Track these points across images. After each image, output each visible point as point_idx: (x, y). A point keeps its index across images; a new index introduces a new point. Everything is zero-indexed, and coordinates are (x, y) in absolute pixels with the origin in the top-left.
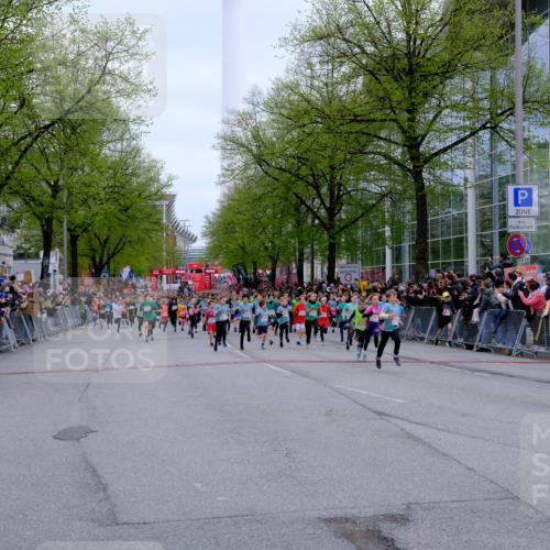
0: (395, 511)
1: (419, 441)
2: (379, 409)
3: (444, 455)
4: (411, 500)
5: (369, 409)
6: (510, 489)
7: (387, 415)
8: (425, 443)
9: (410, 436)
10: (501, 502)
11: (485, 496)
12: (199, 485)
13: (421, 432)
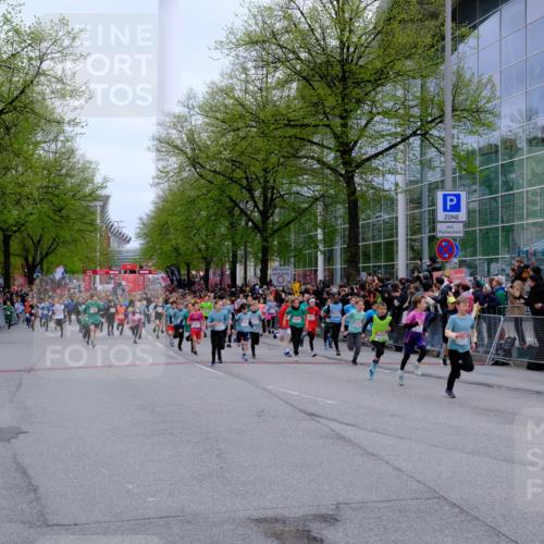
0: (324, 511)
1: (348, 441)
2: (310, 410)
3: (373, 455)
4: (340, 500)
5: (300, 410)
6: (437, 489)
7: (316, 416)
8: (354, 444)
9: (340, 437)
10: (428, 501)
11: (412, 497)
12: (130, 486)
13: (350, 432)
